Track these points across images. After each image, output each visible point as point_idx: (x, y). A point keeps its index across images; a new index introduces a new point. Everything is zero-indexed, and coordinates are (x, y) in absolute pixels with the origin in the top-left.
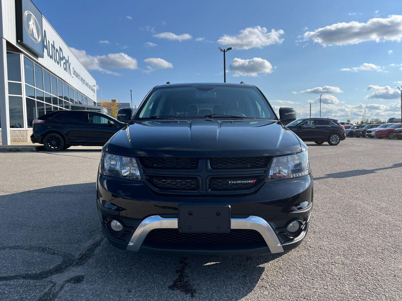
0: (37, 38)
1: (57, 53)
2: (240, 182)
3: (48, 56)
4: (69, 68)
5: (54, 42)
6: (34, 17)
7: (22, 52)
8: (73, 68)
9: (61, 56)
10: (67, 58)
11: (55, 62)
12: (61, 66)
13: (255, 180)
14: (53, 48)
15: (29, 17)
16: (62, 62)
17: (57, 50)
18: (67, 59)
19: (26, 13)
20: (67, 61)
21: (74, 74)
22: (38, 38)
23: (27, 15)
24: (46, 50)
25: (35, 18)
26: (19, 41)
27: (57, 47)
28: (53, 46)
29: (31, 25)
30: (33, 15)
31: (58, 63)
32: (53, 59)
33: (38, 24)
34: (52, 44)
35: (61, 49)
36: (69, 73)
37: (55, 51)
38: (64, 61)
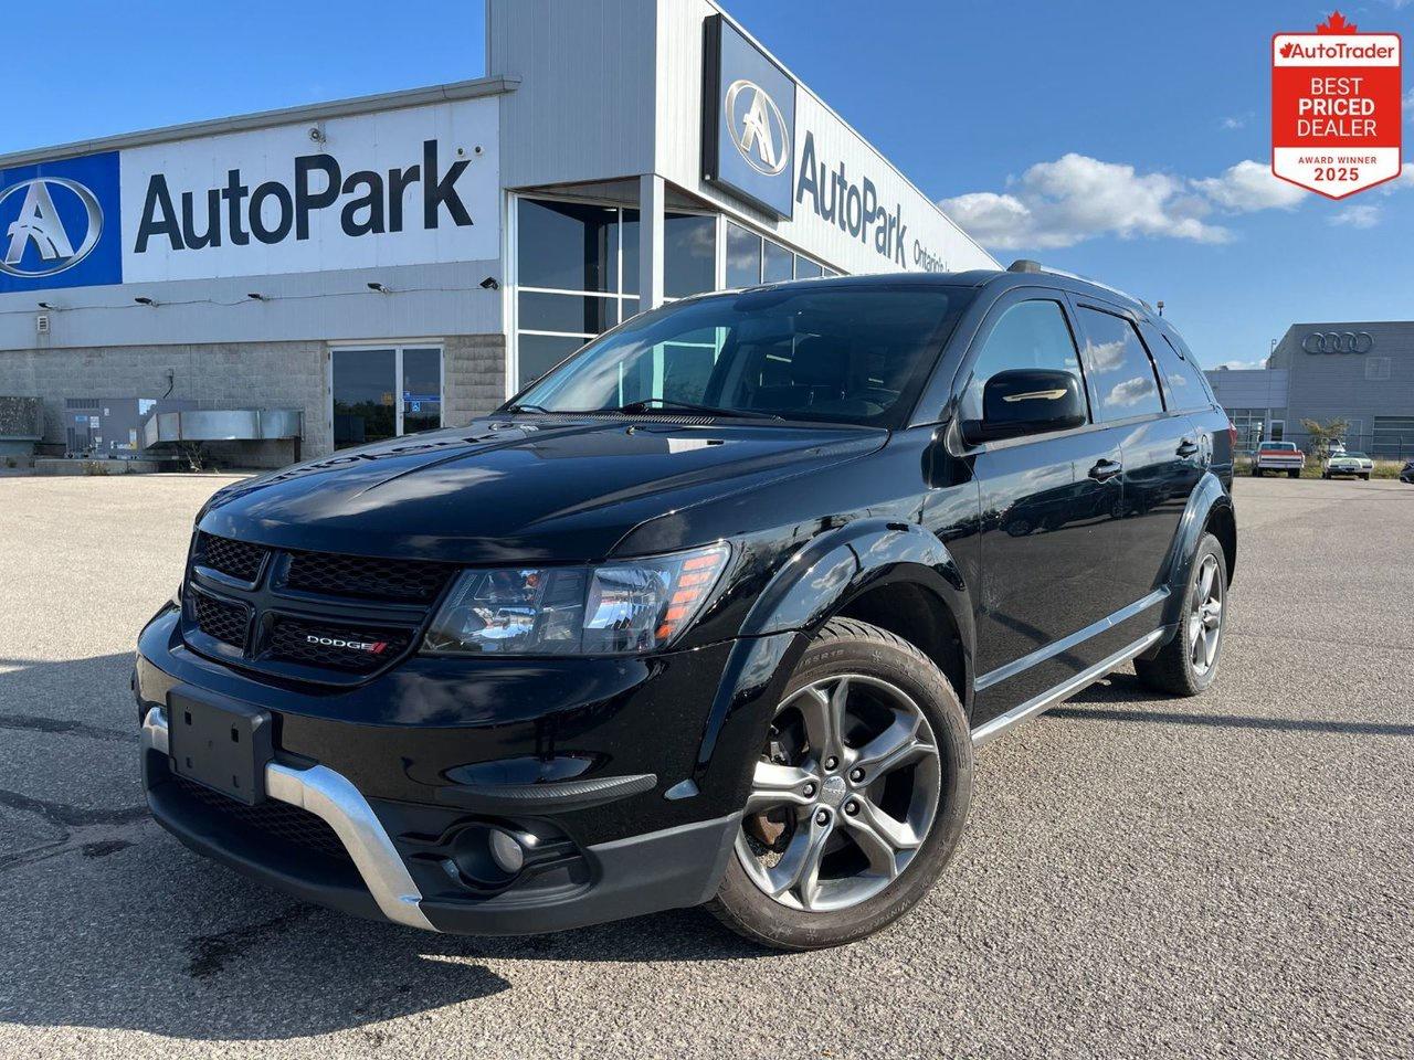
0: (772, 162)
1: (854, 198)
2: (348, 644)
3: (817, 211)
4: (900, 244)
5: (842, 165)
6: (764, 94)
7: (720, 210)
8: (917, 242)
9: (870, 208)
10: (891, 211)
11: (844, 229)
12: (864, 241)
13: (384, 645)
14: (838, 187)
15: (746, 99)
16: (871, 228)
17: (854, 190)
18: (895, 215)
19: (732, 90)
20: (893, 223)
21: (917, 262)
22: (777, 161)
23: (736, 92)
24: (812, 195)
25: (770, 101)
26: (708, 177)
27: (854, 179)
28: (839, 180)
29: (752, 125)
30: (758, 89)
31: (854, 232)
32: (833, 222)
33: (778, 114)
34: (834, 174)
35: (869, 186)
36: (897, 262)
37: (846, 193)
38: (880, 222)
